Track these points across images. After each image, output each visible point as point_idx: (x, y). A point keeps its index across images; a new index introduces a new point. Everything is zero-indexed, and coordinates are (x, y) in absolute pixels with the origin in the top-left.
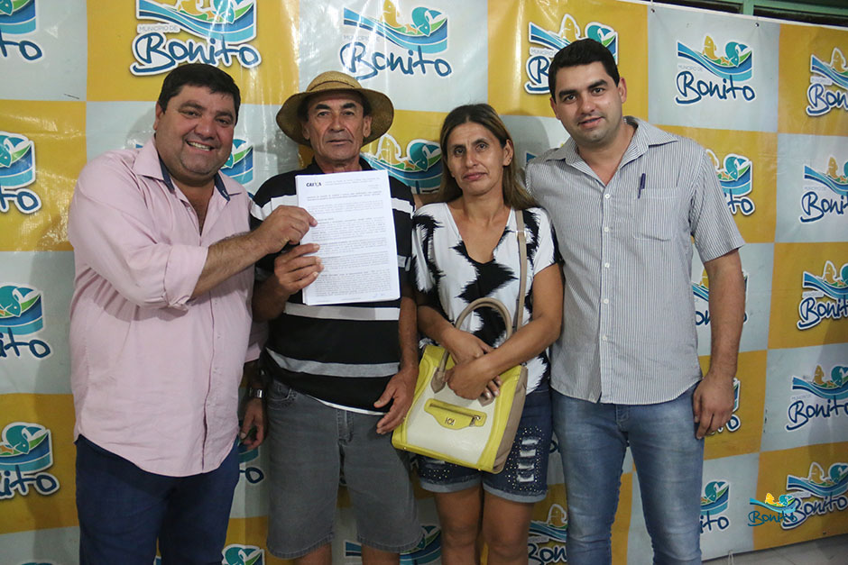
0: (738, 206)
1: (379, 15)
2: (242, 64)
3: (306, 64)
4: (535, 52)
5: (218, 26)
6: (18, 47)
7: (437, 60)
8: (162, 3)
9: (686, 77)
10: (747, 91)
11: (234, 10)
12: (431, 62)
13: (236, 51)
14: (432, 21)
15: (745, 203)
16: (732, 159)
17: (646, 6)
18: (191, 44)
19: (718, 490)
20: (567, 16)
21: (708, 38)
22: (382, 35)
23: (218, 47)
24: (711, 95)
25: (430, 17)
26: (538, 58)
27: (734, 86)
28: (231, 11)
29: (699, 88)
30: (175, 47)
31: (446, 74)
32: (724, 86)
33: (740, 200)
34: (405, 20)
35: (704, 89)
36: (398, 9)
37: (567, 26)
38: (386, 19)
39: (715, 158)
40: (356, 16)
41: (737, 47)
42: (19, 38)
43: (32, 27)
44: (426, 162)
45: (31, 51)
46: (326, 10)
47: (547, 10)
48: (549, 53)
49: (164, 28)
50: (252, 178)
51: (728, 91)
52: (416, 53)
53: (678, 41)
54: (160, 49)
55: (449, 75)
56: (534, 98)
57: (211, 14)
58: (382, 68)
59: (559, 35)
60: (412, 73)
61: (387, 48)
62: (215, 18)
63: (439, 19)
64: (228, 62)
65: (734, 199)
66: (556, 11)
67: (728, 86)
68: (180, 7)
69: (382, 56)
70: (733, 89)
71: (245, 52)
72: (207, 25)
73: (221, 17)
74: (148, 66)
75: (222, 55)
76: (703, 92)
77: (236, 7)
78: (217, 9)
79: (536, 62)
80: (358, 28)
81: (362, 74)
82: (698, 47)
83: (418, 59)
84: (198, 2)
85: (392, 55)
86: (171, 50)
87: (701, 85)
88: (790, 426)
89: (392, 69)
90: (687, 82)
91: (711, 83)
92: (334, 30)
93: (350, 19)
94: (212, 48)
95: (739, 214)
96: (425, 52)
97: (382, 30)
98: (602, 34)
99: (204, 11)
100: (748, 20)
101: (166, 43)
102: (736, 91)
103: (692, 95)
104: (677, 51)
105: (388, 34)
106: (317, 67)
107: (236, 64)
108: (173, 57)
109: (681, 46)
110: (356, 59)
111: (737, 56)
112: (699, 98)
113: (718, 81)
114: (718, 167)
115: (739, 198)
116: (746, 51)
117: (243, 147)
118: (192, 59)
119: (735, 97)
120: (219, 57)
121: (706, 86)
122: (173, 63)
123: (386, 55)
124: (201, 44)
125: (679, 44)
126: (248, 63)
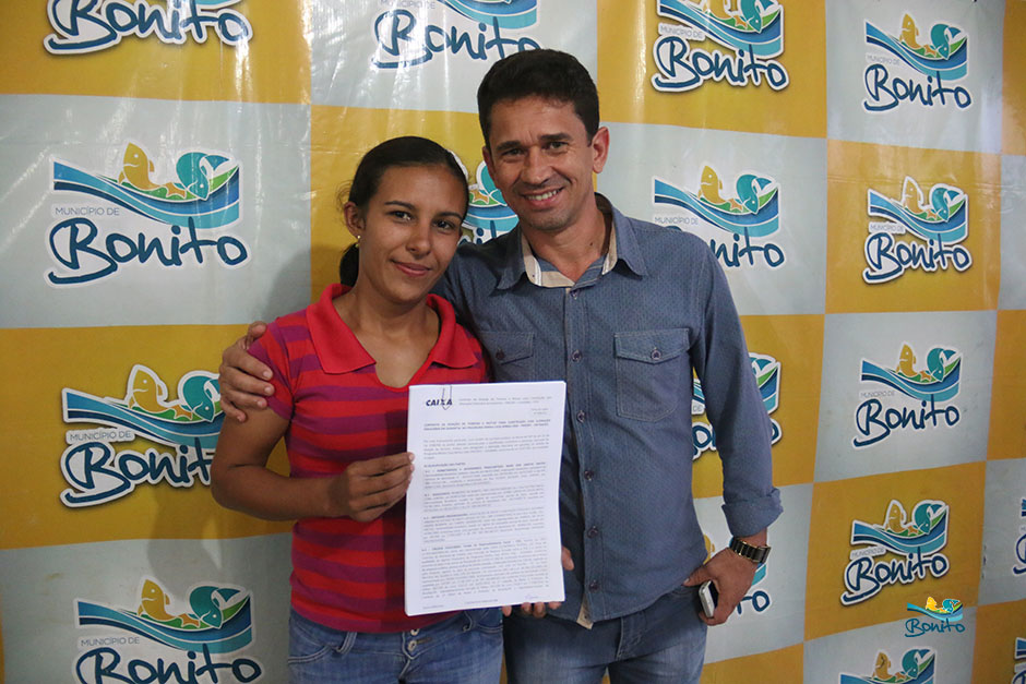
0: (949, 258)
2: (223, 39)
3: (321, 42)
4: (667, 30)
7: (522, 39)
9: (877, 73)
10: (960, 93)
12: (513, 42)
13: (213, 19)
15: (959, 254)
16: (940, 191)
18: (142, 8)
19: (921, 661)
21: (906, 16)
23: (185, 13)
24: (912, 100)
26: (670, 39)
27: (943, 87)
29: (895, 88)
30: (116, 12)
32: (929, 87)
33: (952, 249)
35: (901, 90)
39: (918, 190)
41: (947, 32)
48: (686, 33)
50: (237, 217)
51: (935, 94)
52: (490, 28)
53: (866, 21)
54: (92, 13)
56: (664, 97)
58: (440, 49)
59: (701, 7)
60: (485, 58)
64: (200, 36)
65: (944, 248)
67: (935, 87)
69: (439, 31)
70: (941, 91)
71: (228, 22)
74: (72, 39)
75: (192, 26)
76: (901, 94)
79: (667, 45)
81: (411, 57)
82: (893, 31)
83: (494, 38)
85: (454, 29)
86: (110, 16)
87: (898, 85)
88: (1018, 569)
89: (455, 49)
90: (879, 80)
91: (911, 81)
94: (176, 16)
95: (951, 270)
96: (503, 27)
98: (761, 7)
101: (102, 4)
102: (945, 94)
103: (886, 99)
104: (866, 35)
106: (339, 46)
107: (213, 40)
108: (113, 26)
109: (870, 28)
110: (399, 35)
111: (946, 45)
112: (895, 104)
113: (920, 79)
114: (922, 202)
115: (951, 246)
116: (958, 37)
117: (224, 168)
118: (142, 31)
119: (944, 103)
120: (187, 29)
121: (906, 87)
122: (113, 36)
123: (444, 29)
124: (157, 7)
125: (867, 24)
126: (233, 38)
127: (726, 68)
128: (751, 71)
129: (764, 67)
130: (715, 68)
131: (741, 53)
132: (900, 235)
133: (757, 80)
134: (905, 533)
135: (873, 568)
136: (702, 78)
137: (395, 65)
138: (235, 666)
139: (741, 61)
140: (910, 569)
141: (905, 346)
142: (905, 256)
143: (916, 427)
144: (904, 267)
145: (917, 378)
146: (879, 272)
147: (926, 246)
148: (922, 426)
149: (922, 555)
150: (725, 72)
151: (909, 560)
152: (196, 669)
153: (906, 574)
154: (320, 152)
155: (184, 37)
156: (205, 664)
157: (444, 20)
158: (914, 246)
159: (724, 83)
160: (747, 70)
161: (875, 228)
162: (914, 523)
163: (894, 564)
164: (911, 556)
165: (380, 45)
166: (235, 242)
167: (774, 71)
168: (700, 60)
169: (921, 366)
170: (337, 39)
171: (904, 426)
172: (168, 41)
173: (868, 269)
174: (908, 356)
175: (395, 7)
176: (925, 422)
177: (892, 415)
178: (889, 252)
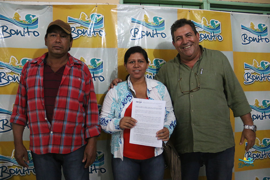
0: (266, 78)
1: (143, 19)
2: (100, 35)
3: (119, 35)
5: (92, 24)
6: (33, 33)
7: (162, 33)
8: (75, 18)
9: (244, 36)
10: (267, 39)
11: (97, 19)
12: (160, 34)
13: (98, 31)
14: (159, 21)
15: (269, 77)
16: (263, 63)
17: (229, 13)
18: (84, 30)
20: (203, 18)
21: (251, 23)
22: (144, 25)
23: (92, 31)
24: (254, 41)
25: (159, 19)
28: (96, 19)
29: (249, 39)
30: (79, 31)
31: (165, 37)
32: (258, 38)
34: (151, 21)
35: (251, 39)
36: (148, 17)
37: (203, 20)
38: (145, 20)
39: (257, 62)
40: (135, 20)
41: (262, 25)
42: (33, 30)
43: (37, 27)
44: (159, 65)
45: (36, 34)
46: (126, 18)
47: (196, 15)
48: (198, 30)
49: (75, 25)
50: (102, 71)
51: (260, 40)
52: (155, 31)
53: (241, 24)
54: (74, 32)
55: (166, 38)
57: (90, 21)
58: (144, 36)
59: (201, 24)
60: (154, 37)
61: (146, 29)
62: (91, 22)
63: (162, 20)
64: (95, 35)
65: (265, 76)
66: (200, 16)
67: (260, 38)
68: (80, 19)
69: (144, 32)
70: (261, 39)
71: (101, 32)
72: (89, 24)
73: (93, 22)
75: (93, 33)
77: (98, 18)
78: (92, 19)
80: (136, 23)
81: (138, 38)
82: (248, 26)
83: (156, 33)
84: (86, 17)
85: (147, 32)
86: (78, 32)
87: (250, 38)
89: (147, 35)
90: (245, 37)
91: (254, 37)
92: (128, 24)
93: (133, 21)
94: (90, 31)
95: (267, 81)
96: (158, 30)
97: (144, 24)
98: (215, 23)
99: (88, 20)
100: (265, 16)
101: (76, 30)
102: (262, 40)
103: (247, 42)
104: (241, 28)
105: (145, 25)
106: (123, 36)
107: (98, 36)
108: (78, 34)
109: (242, 26)
110: (136, 33)
111: (262, 28)
112: (250, 43)
113: (256, 36)
114: (258, 65)
115: (267, 75)
116: (265, 26)
117: (100, 62)
118: (84, 34)
119: (262, 42)
120: (92, 34)
121: (252, 38)
122: (78, 36)
123: (145, 32)
124: (87, 30)
125: (241, 25)
126: (101, 35)
127: (208, 37)
128: (214, 37)
129: (217, 36)
130: (205, 37)
131: (211, 33)
132: (253, 73)
133: (215, 39)
134: (260, 146)
135: (252, 154)
136: (202, 39)
137: (135, 39)
138: (100, 169)
139: (211, 35)
140: (262, 155)
141: (256, 99)
142: (254, 78)
143: (261, 119)
144: (254, 80)
145: (260, 107)
146: (248, 82)
147: (260, 75)
148: (262, 119)
149: (265, 152)
150: (208, 38)
151: (262, 153)
152: (92, 169)
153: (261, 157)
154: (119, 58)
155: (92, 35)
156: (94, 168)
157: (145, 30)
158: (257, 76)
159: (207, 40)
160: (213, 37)
161: (246, 71)
162: (262, 144)
163: (258, 154)
164: (262, 152)
165: (132, 36)
166: (102, 77)
167: (219, 37)
168: (202, 35)
169: (261, 104)
170: (123, 34)
171: (257, 119)
172: (89, 36)
173: (245, 81)
174: (257, 102)
175: (134, 27)
176: (263, 118)
177: (254, 116)
178: (250, 77)
